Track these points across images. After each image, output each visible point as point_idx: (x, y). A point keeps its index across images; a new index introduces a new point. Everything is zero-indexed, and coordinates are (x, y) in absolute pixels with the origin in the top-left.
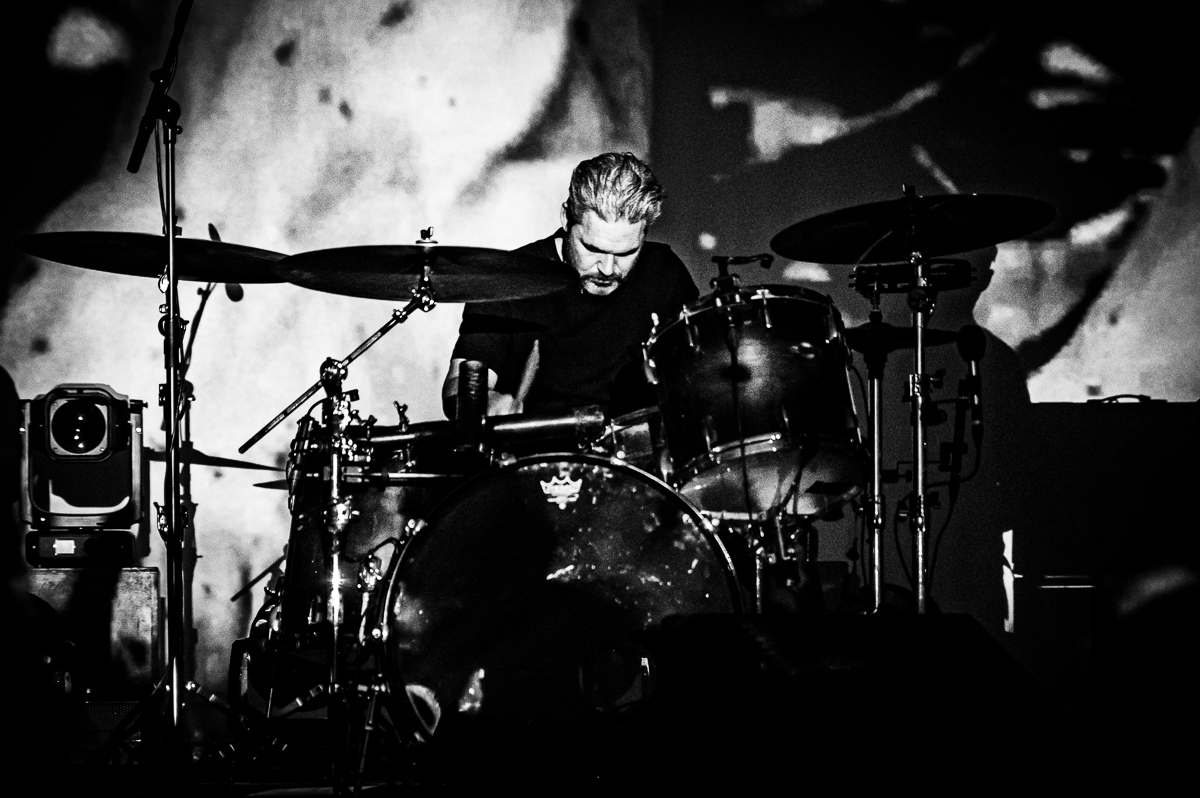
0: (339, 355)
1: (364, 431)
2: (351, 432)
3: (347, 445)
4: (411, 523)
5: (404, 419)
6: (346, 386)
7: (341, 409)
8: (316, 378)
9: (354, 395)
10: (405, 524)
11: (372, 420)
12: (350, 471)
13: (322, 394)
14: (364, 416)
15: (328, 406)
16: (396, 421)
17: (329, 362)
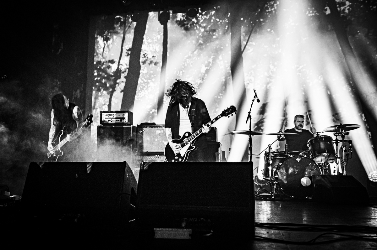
0: (270, 144)
1: (273, 153)
2: (272, 153)
3: (271, 154)
4: (280, 163)
5: (278, 151)
6: (271, 147)
7: (271, 150)
8: (268, 146)
9: (272, 148)
10: (279, 163)
11: (274, 151)
12: (272, 157)
13: (268, 148)
14: (273, 151)
15: (269, 150)
16: (277, 151)
17: (269, 145)
